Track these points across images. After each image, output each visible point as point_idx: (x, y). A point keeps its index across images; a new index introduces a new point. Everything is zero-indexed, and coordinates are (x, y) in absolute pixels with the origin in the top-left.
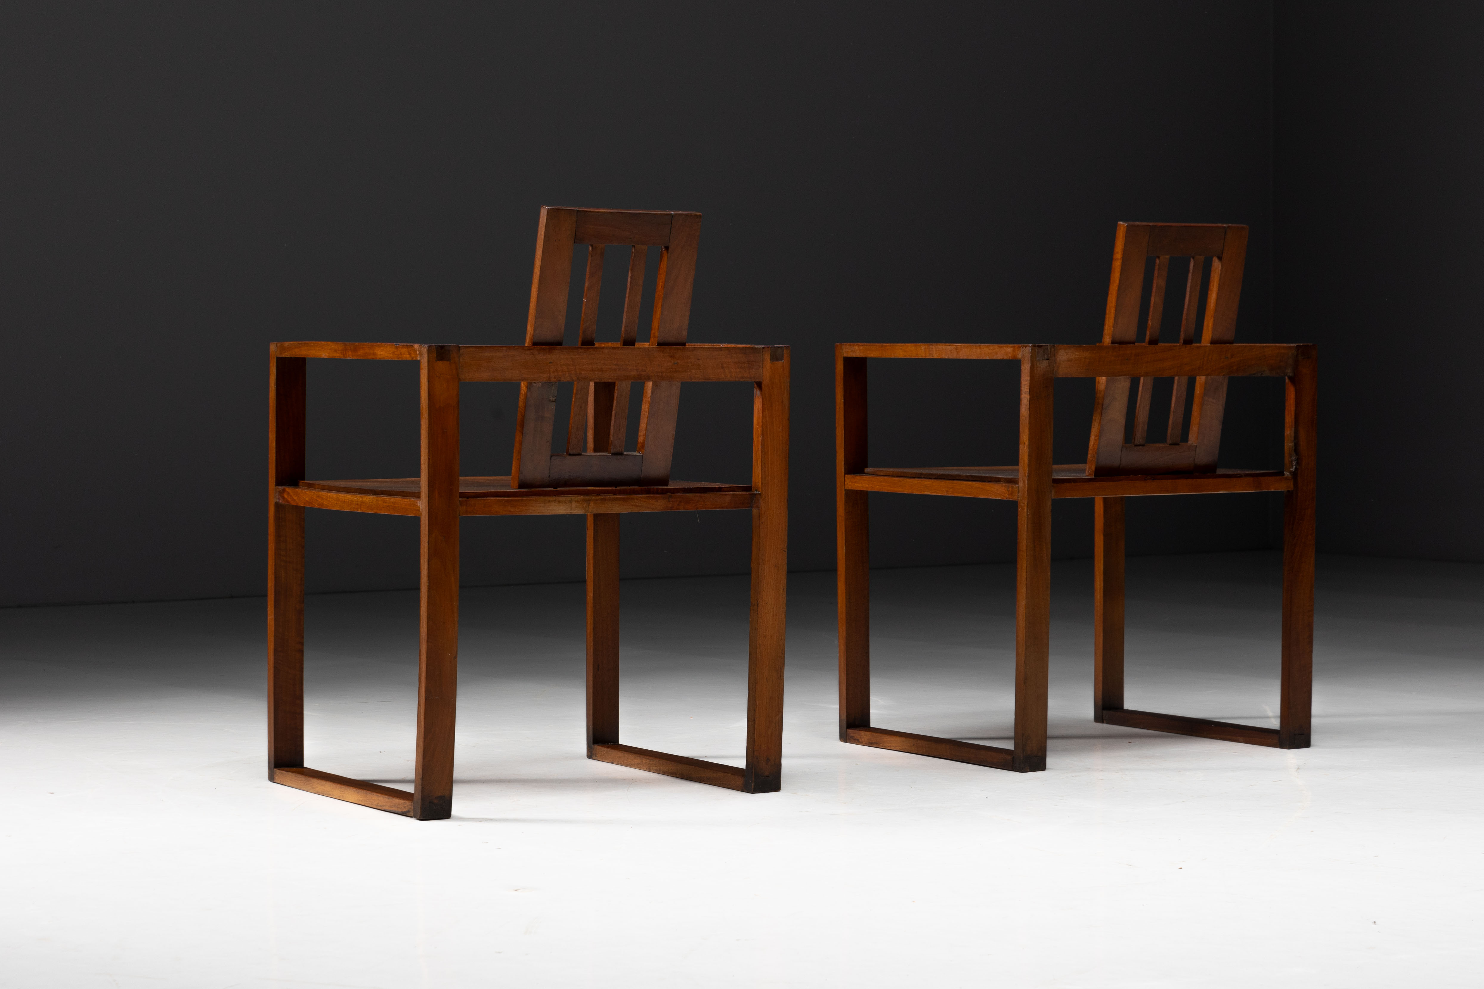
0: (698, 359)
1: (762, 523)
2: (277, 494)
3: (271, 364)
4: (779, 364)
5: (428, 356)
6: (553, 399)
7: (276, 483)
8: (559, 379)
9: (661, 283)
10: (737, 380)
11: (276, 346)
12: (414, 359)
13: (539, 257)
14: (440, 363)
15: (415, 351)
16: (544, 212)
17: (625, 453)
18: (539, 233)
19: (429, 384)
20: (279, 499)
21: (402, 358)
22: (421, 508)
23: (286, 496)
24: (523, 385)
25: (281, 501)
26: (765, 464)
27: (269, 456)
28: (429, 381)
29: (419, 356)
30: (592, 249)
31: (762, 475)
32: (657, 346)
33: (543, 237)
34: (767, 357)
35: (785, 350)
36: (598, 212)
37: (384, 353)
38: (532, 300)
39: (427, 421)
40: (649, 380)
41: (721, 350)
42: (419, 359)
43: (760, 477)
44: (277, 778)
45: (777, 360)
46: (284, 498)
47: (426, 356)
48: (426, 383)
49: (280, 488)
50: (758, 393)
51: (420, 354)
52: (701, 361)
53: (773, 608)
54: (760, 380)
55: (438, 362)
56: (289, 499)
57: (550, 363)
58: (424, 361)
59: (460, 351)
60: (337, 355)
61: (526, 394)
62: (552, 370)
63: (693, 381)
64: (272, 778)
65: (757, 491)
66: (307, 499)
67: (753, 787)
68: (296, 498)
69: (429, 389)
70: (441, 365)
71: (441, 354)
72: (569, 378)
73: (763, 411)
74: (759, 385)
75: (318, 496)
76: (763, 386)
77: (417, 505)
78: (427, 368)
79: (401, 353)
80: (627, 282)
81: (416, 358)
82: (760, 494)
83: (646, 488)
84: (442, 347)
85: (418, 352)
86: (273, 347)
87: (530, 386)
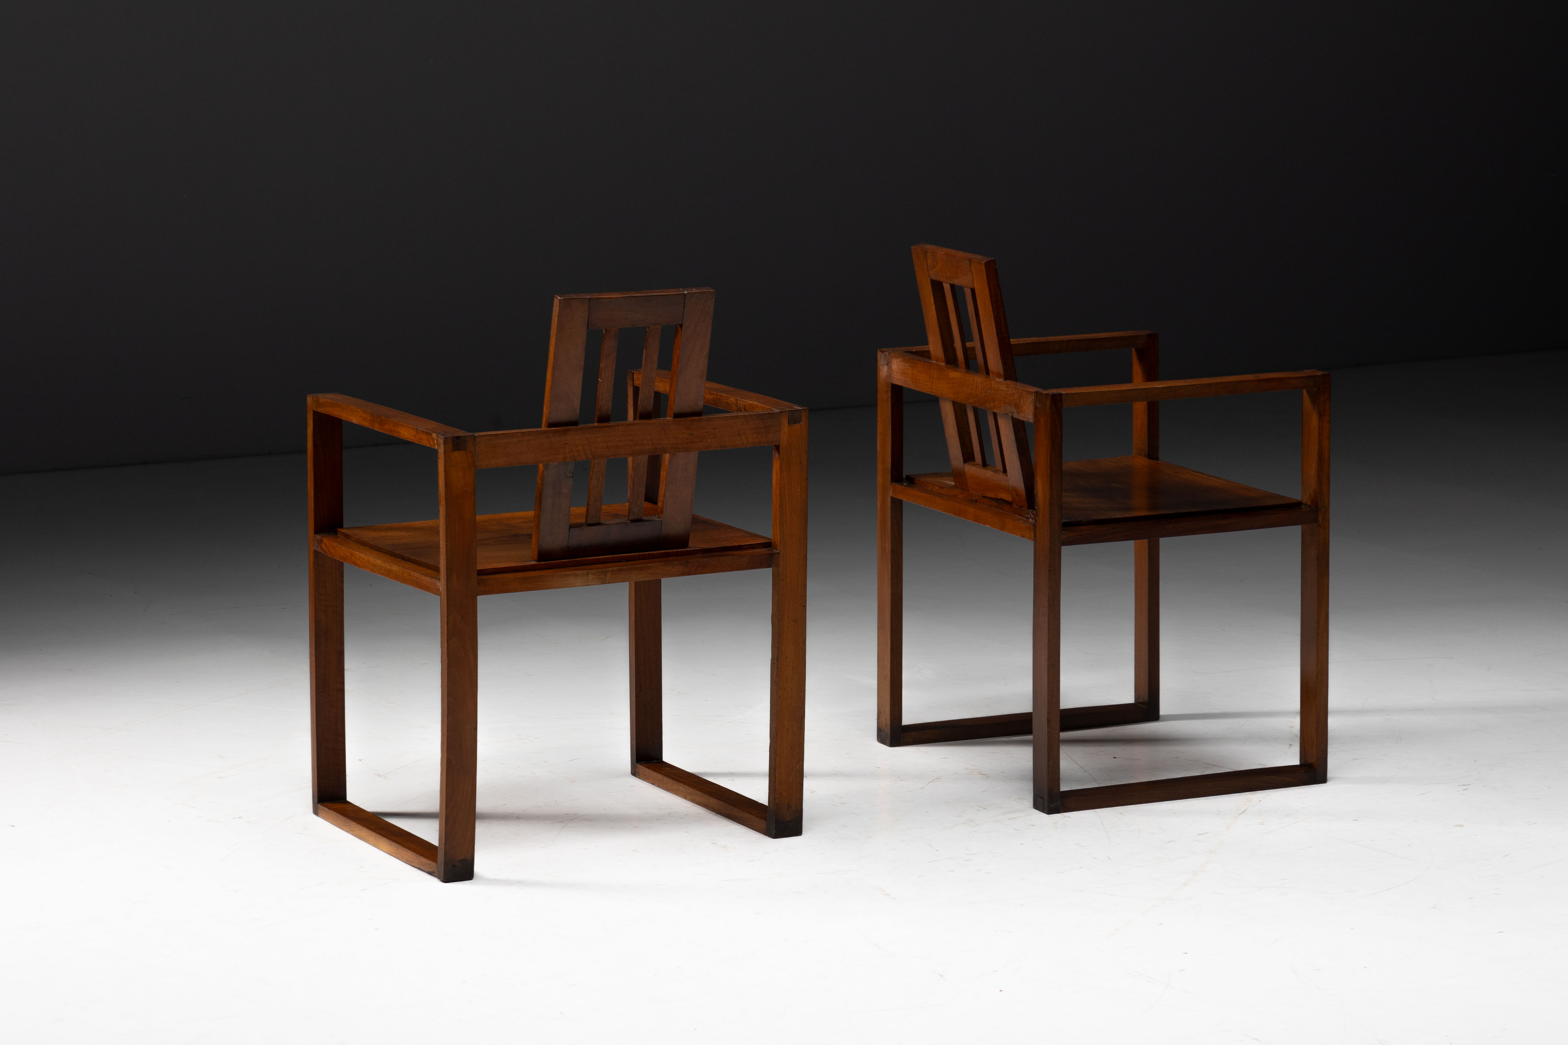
0: (714, 429)
1: (781, 581)
2: (316, 542)
3: (308, 416)
4: (797, 427)
5: (445, 447)
6: (570, 475)
7: (315, 531)
8: (575, 459)
9: (676, 358)
10: (754, 445)
11: (313, 399)
12: (432, 447)
13: (553, 344)
14: (456, 453)
15: (433, 439)
16: (556, 303)
17: (645, 518)
18: (553, 321)
19: (445, 474)
20: (317, 547)
21: (422, 443)
22: (440, 589)
23: (323, 546)
24: (541, 466)
25: (319, 550)
26: (783, 524)
27: (308, 503)
28: (445, 471)
29: (436, 446)
30: (606, 332)
31: (780, 534)
32: (673, 417)
33: (556, 325)
34: (785, 421)
35: (803, 413)
36: (610, 298)
37: (406, 434)
38: (547, 384)
39: (444, 509)
40: (665, 452)
41: (738, 418)
42: (436, 448)
43: (778, 536)
44: (320, 813)
45: (795, 423)
46: (322, 548)
47: (442, 446)
48: (443, 473)
49: (318, 537)
50: (777, 455)
51: (437, 444)
52: (716, 430)
53: (793, 662)
54: (778, 444)
55: (454, 452)
56: (327, 551)
57: (566, 444)
58: (441, 451)
59: (476, 440)
60: (366, 424)
61: (543, 472)
62: (567, 451)
63: (709, 450)
64: (316, 812)
65: (776, 549)
66: (342, 554)
67: (774, 832)
68: (332, 551)
69: (445, 478)
70: (457, 455)
71: (457, 444)
72: (584, 457)
73: (780, 473)
74: (777, 448)
75: (352, 555)
76: (781, 449)
77: (437, 585)
78: (443, 458)
79: (421, 438)
80: (642, 360)
81: (434, 446)
82: (778, 553)
83: (666, 551)
84: (458, 438)
85: (436, 442)
86: (309, 399)
87: (546, 466)
